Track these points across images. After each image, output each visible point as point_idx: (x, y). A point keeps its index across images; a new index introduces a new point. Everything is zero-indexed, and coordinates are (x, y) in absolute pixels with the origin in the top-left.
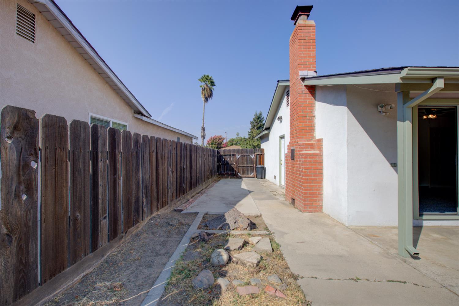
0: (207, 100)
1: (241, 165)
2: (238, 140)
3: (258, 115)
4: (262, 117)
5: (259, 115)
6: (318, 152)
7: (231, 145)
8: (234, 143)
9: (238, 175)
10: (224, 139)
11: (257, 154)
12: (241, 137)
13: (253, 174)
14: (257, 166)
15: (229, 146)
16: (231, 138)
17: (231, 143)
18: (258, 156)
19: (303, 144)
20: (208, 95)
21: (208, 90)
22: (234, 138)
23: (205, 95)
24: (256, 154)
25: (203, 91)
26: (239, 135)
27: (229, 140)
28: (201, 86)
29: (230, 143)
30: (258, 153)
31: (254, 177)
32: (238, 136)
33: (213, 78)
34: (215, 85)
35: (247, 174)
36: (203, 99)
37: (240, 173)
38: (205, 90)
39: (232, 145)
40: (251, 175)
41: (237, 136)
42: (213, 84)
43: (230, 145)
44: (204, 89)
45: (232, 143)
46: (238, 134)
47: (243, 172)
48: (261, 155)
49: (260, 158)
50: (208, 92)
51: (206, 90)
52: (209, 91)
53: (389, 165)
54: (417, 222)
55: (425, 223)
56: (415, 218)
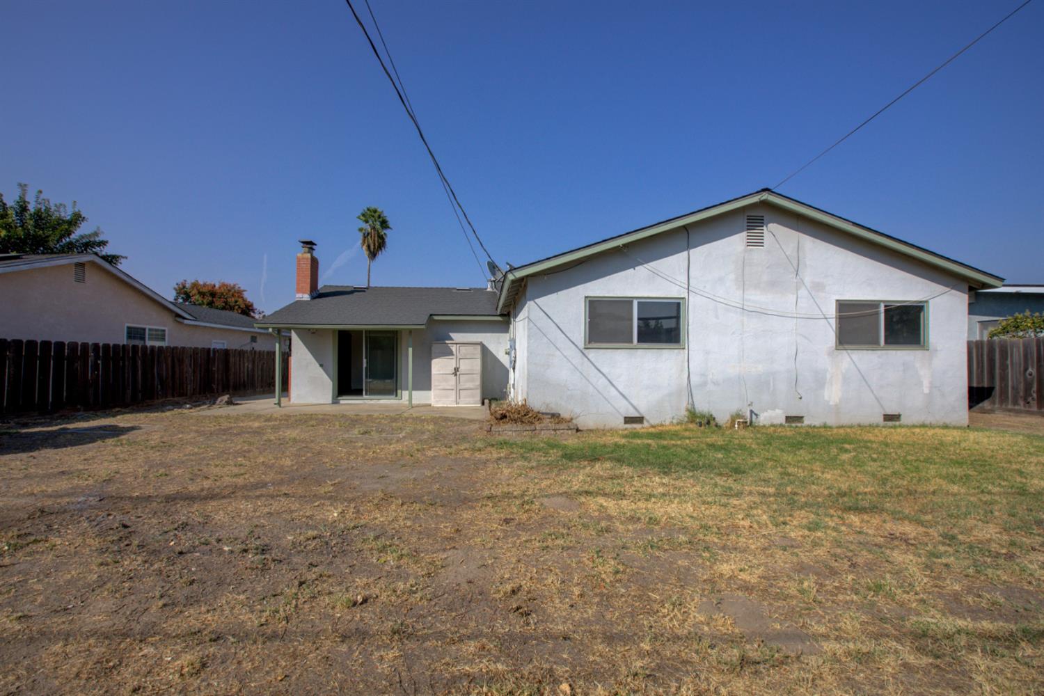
0: (373, 255)
20: (374, 246)
21: (374, 237)
23: (369, 247)
25: (365, 237)
28: (361, 230)
33: (385, 214)
34: (389, 227)
36: (366, 253)
38: (369, 237)
42: (384, 224)
44: (368, 234)
50: (374, 240)
51: (371, 237)
52: (376, 239)
53: (318, 365)
54: (335, 401)
55: (342, 402)
56: (333, 398)
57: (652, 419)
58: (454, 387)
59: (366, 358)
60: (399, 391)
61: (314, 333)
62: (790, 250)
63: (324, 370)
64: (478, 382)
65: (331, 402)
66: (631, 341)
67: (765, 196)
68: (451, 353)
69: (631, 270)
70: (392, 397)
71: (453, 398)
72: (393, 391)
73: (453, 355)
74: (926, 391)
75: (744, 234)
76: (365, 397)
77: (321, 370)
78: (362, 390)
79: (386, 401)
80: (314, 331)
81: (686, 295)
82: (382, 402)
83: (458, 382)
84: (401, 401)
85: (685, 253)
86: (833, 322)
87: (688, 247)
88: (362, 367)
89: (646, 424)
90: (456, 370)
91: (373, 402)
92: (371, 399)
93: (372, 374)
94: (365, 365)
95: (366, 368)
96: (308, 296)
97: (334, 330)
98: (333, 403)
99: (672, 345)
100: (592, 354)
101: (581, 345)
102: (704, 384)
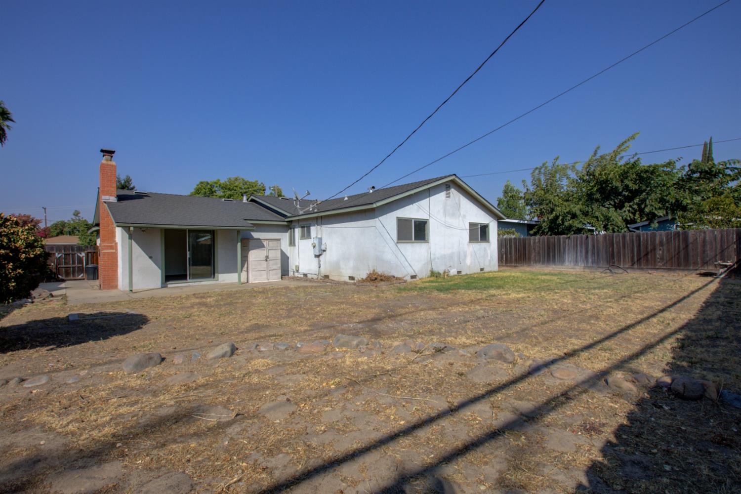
1: (63, 266)
2: (76, 225)
3: (123, 182)
4: (132, 186)
5: (125, 182)
6: (114, 251)
7: (58, 235)
8: (66, 229)
9: (59, 278)
10: (38, 222)
11: (88, 253)
12: (84, 219)
13: (82, 275)
14: (87, 266)
15: (52, 236)
16: (59, 220)
17: (58, 231)
18: (90, 254)
19: (104, 246)
22: (66, 221)
24: (86, 252)
26: (79, 215)
27: (52, 223)
29: (56, 229)
30: (89, 251)
31: (84, 279)
32: (78, 218)
35: (74, 275)
37: (62, 275)
39: (61, 233)
40: (80, 277)
41: (74, 217)
43: (55, 234)
45: (61, 229)
46: (77, 214)
47: (67, 274)
48: (94, 252)
49: (93, 257)
53: (148, 258)
54: (163, 285)
55: (169, 286)
56: (162, 283)
57: (420, 276)
58: (266, 269)
59: (189, 251)
60: (216, 275)
61: (143, 231)
62: (457, 199)
63: (153, 261)
64: (279, 265)
65: (160, 287)
66: (411, 239)
67: (454, 177)
68: (263, 246)
69: (411, 206)
70: (210, 279)
71: (265, 276)
72: (212, 274)
73: (264, 247)
74: (489, 258)
75: (445, 192)
76: (188, 280)
77: (150, 262)
78: (186, 275)
79: (206, 283)
80: (144, 229)
81: (428, 218)
82: (203, 283)
83: (268, 266)
84: (217, 282)
85: (428, 199)
86: (468, 231)
87: (429, 196)
88: (186, 258)
89: (417, 278)
90: (267, 257)
91: (196, 284)
92: (195, 282)
93: (195, 262)
94: (188, 256)
95: (189, 258)
96: (115, 199)
97: (161, 229)
98: (162, 287)
99: (422, 241)
100: (399, 245)
101: (396, 241)
102: (435, 258)
